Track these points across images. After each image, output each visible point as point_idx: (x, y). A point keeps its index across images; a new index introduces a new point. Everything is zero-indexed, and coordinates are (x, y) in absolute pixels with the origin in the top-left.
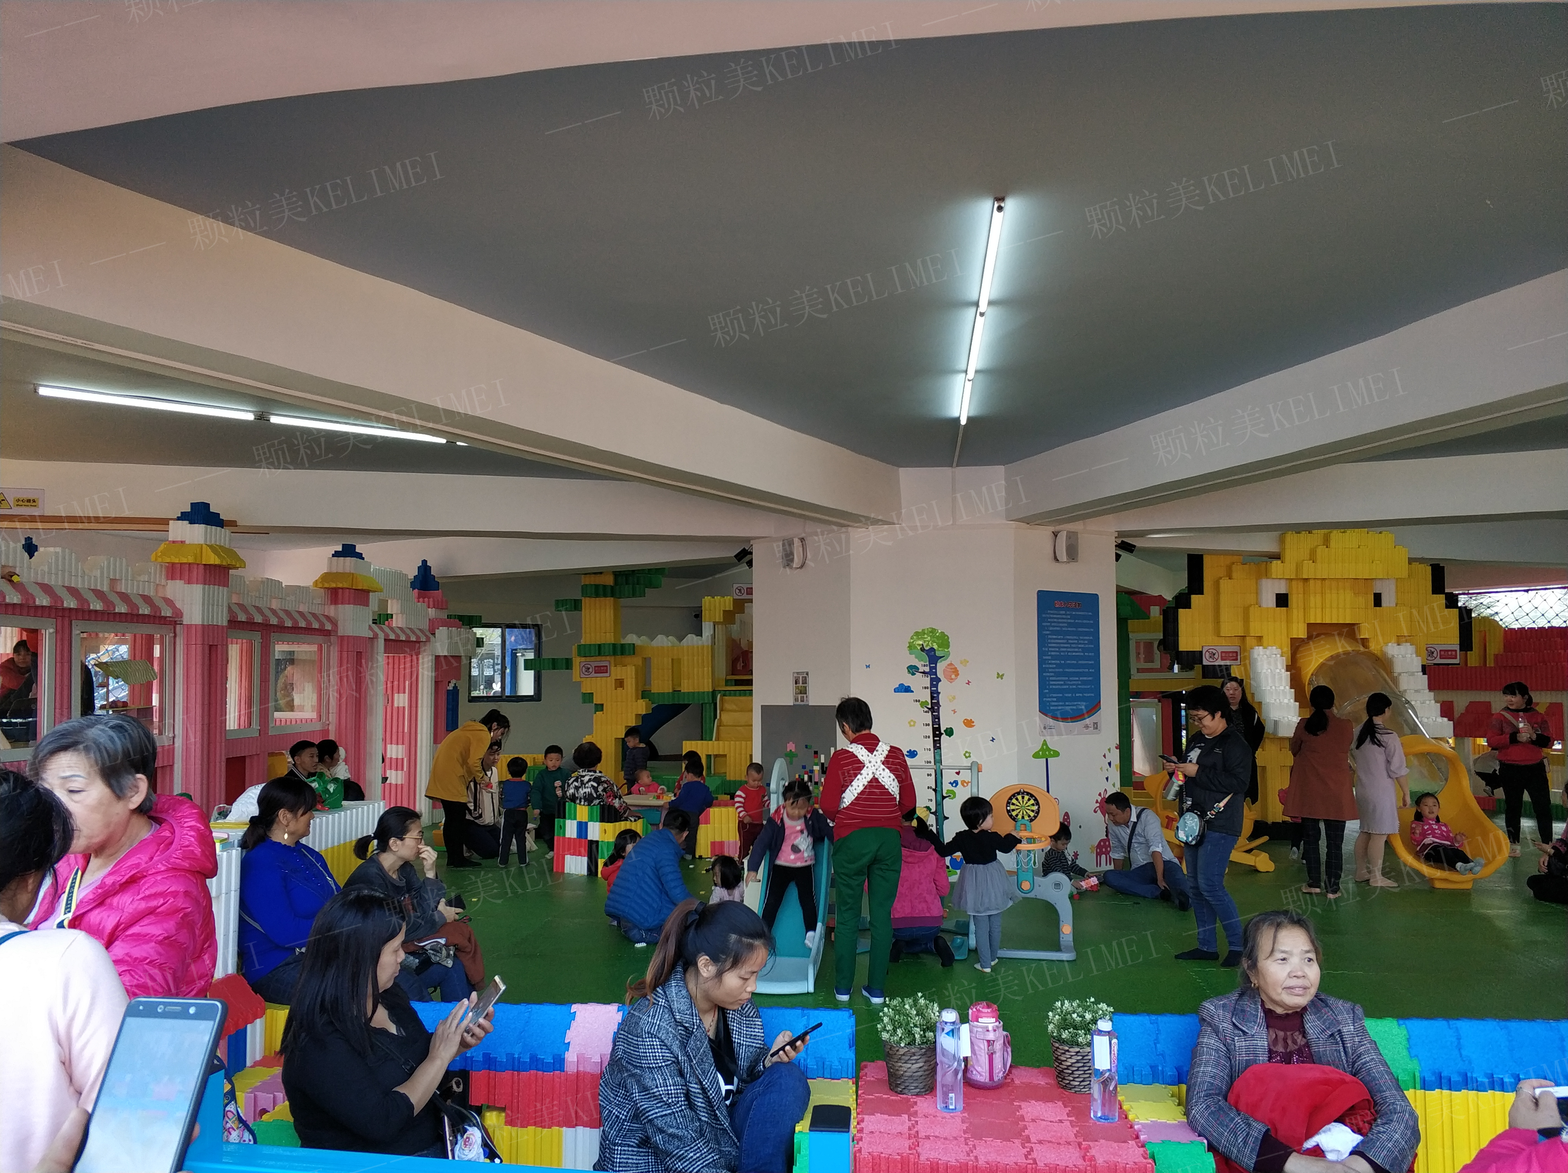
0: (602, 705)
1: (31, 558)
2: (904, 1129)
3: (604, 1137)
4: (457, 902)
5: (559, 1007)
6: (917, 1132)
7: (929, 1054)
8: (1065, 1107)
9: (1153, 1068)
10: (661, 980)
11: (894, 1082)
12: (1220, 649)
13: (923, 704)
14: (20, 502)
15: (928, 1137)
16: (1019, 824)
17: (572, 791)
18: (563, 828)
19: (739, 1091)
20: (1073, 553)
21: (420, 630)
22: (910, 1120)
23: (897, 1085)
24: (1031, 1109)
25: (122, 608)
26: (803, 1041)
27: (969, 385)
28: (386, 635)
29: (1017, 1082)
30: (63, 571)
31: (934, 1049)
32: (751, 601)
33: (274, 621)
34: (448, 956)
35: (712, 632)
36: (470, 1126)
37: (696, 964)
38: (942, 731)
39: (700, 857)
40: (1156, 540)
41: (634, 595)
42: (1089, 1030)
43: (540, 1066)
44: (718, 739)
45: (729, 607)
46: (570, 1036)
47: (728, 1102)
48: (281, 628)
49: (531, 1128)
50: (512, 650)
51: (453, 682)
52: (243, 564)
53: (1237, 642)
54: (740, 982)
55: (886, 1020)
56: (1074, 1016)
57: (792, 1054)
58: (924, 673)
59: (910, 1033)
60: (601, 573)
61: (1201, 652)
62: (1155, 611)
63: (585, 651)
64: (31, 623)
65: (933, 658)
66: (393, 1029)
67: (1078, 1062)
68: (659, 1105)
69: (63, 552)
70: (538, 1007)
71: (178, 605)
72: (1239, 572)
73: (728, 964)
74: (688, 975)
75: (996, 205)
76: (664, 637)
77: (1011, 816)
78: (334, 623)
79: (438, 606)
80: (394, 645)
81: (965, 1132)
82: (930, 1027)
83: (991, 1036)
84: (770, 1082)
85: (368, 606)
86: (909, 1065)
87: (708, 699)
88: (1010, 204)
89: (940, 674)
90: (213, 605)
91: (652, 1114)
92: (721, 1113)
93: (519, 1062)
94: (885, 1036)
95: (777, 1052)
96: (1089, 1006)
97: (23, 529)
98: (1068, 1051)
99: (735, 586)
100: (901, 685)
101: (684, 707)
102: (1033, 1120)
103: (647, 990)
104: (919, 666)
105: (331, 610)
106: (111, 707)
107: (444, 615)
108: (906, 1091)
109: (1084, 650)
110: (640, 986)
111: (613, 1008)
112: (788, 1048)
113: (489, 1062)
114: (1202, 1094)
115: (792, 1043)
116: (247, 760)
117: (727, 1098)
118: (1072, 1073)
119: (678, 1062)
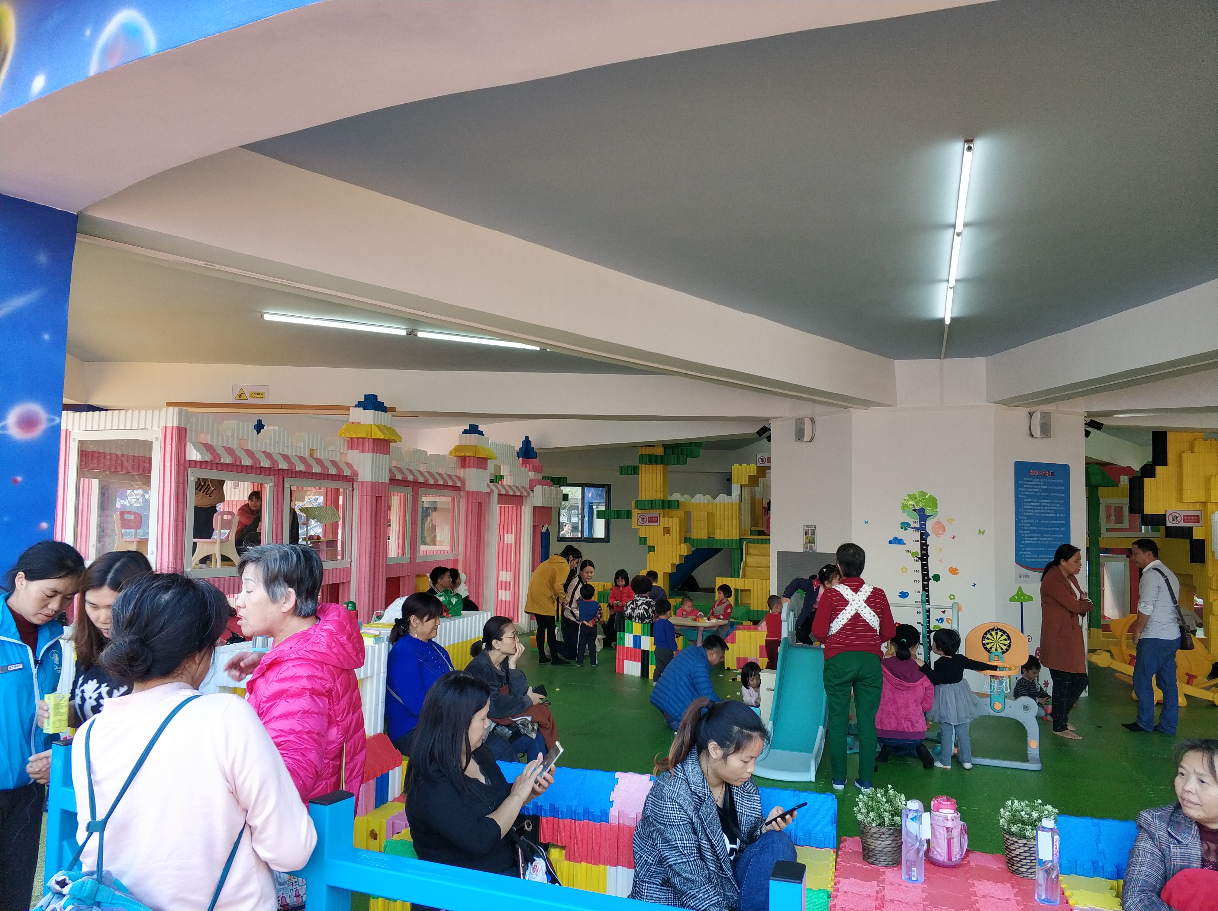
0: (654, 547)
1: (258, 434)
2: (873, 892)
3: (636, 876)
4: (539, 690)
5: (606, 774)
6: (883, 896)
7: (896, 834)
8: (1013, 888)
9: (1095, 864)
10: (681, 758)
11: (867, 854)
12: (1183, 513)
13: (914, 555)
14: (254, 395)
15: (892, 901)
16: (992, 655)
17: (629, 611)
18: (623, 639)
19: (741, 850)
20: (1046, 430)
21: (523, 487)
22: (878, 886)
23: (870, 857)
24: (983, 887)
25: (317, 469)
26: (791, 815)
27: (951, 292)
28: (499, 490)
29: (972, 864)
30: (279, 443)
31: (900, 831)
32: (769, 468)
33: (421, 480)
34: (533, 730)
35: (739, 492)
36: (538, 857)
37: (707, 748)
38: (930, 577)
39: (729, 669)
40: (1121, 420)
41: (678, 463)
42: (1035, 826)
43: (591, 817)
44: (744, 577)
45: (754, 472)
46: (613, 796)
47: (732, 858)
48: (426, 485)
49: (584, 864)
50: (590, 503)
51: (546, 526)
52: (400, 439)
53: (1199, 507)
54: (742, 764)
55: (861, 804)
56: (1023, 813)
57: (783, 824)
58: (915, 528)
59: (880, 816)
60: (654, 446)
61: (1165, 515)
62: (1124, 480)
63: (641, 505)
64: (259, 479)
65: (923, 516)
66: (482, 779)
67: (1025, 852)
68: (677, 854)
69: (279, 430)
70: (590, 772)
71: (355, 468)
72: (1200, 446)
73: (732, 749)
74: (701, 756)
75: (966, 146)
76: (701, 496)
77: (986, 648)
78: (463, 482)
79: (536, 470)
80: (504, 498)
81: (924, 900)
82: (897, 813)
83: (950, 824)
84: (764, 845)
85: (486, 469)
86: (879, 842)
87: (736, 545)
88: (979, 145)
89: (929, 530)
90: (379, 468)
91: (671, 861)
92: (726, 866)
93: (575, 812)
94: (860, 817)
95: (770, 822)
96: (1037, 807)
97: (257, 414)
98: (1016, 842)
99: (759, 456)
100: (896, 538)
101: (717, 551)
102: (984, 897)
103: (670, 766)
104: (911, 523)
105: (461, 472)
106: (309, 539)
107: (540, 477)
108: (877, 862)
109: (1056, 512)
110: (664, 762)
111: (646, 778)
112: (779, 819)
113: (554, 812)
114: (1137, 889)
115: (783, 816)
116: (401, 580)
117: (731, 854)
118: (1020, 861)
119: (692, 823)
